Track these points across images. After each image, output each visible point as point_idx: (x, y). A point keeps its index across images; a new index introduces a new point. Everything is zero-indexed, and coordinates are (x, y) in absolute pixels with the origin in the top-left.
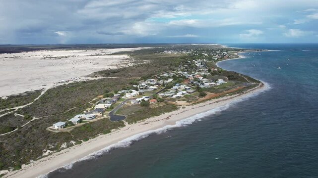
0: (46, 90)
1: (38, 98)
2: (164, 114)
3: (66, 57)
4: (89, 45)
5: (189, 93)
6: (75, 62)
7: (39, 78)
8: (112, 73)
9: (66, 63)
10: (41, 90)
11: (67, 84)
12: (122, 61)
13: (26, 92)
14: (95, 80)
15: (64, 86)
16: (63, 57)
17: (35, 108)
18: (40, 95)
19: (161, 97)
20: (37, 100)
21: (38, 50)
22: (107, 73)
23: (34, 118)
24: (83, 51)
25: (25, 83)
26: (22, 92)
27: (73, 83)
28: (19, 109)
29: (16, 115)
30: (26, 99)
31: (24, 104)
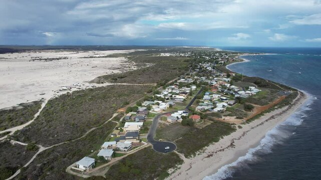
0: (46, 102)
1: (38, 114)
2: (222, 138)
3: (58, 59)
4: (80, 46)
5: (229, 105)
6: (70, 64)
7: (33, 85)
8: (118, 78)
9: (60, 66)
10: (41, 101)
11: (71, 92)
12: (122, 64)
13: (21, 105)
14: (103, 87)
15: (68, 95)
16: (53, 59)
17: (38, 130)
18: (40, 108)
19: (199, 111)
20: (38, 116)
21: (24, 51)
22: (114, 78)
23: (42, 149)
24: (75, 52)
25: (16, 91)
26: (15, 105)
27: (77, 92)
28: (16, 132)
29: (13, 142)
30: (23, 115)
31: (22, 123)
